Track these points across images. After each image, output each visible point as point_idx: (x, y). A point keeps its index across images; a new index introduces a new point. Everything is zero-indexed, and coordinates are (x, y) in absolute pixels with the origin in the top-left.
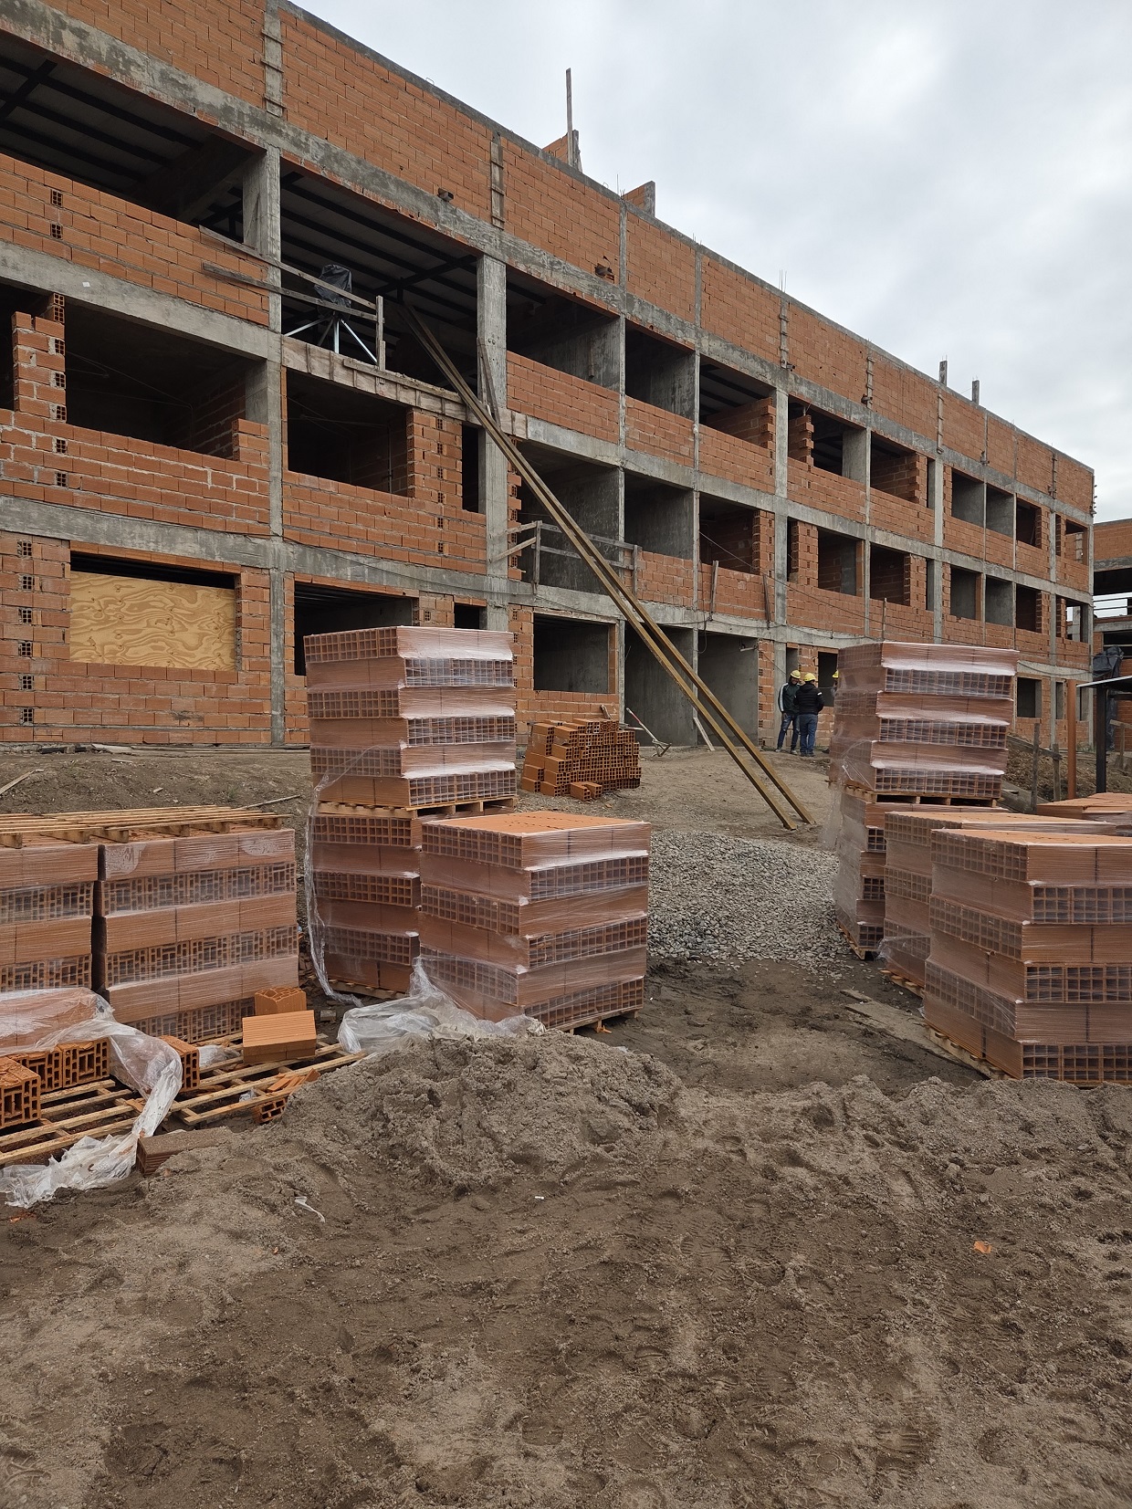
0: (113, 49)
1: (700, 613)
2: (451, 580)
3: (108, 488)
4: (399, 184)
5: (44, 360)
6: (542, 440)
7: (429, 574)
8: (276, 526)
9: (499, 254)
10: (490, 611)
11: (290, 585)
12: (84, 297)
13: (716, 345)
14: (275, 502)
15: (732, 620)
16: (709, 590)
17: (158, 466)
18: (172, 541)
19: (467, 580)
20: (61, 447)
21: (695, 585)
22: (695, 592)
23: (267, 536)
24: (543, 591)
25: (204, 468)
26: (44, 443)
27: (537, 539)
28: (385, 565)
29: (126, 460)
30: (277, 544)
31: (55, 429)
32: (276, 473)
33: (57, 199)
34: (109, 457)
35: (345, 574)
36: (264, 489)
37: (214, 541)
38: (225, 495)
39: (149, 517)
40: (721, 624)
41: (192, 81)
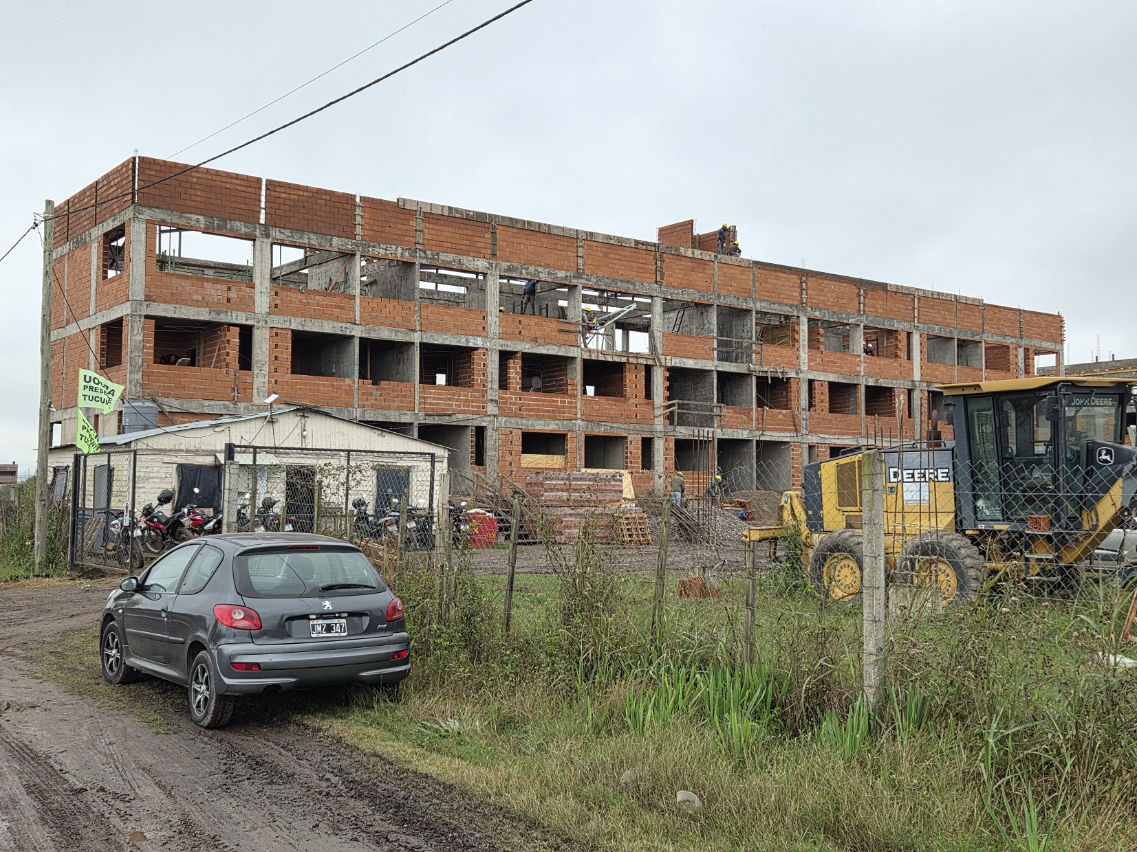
0: (535, 270)
1: (757, 432)
2: (641, 428)
3: (531, 410)
4: (621, 281)
5: (517, 373)
6: (678, 365)
7: (632, 427)
8: (579, 416)
9: (660, 295)
10: (656, 438)
11: (583, 436)
12: (526, 351)
13: (764, 304)
14: (579, 407)
15: (775, 434)
16: (761, 420)
17: (544, 401)
18: (548, 425)
19: (647, 428)
20: (520, 399)
21: (754, 418)
22: (754, 422)
23: (576, 420)
24: (678, 428)
25: (558, 399)
26: (516, 398)
27: (676, 407)
28: (615, 425)
29: (536, 400)
30: (579, 421)
31: (519, 394)
32: (579, 397)
33: (520, 322)
34: (532, 400)
35: (601, 430)
36: (575, 403)
37: (560, 423)
38: (563, 407)
39: (542, 418)
40: (769, 436)
41: (556, 271)
